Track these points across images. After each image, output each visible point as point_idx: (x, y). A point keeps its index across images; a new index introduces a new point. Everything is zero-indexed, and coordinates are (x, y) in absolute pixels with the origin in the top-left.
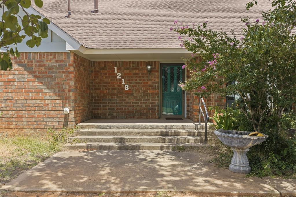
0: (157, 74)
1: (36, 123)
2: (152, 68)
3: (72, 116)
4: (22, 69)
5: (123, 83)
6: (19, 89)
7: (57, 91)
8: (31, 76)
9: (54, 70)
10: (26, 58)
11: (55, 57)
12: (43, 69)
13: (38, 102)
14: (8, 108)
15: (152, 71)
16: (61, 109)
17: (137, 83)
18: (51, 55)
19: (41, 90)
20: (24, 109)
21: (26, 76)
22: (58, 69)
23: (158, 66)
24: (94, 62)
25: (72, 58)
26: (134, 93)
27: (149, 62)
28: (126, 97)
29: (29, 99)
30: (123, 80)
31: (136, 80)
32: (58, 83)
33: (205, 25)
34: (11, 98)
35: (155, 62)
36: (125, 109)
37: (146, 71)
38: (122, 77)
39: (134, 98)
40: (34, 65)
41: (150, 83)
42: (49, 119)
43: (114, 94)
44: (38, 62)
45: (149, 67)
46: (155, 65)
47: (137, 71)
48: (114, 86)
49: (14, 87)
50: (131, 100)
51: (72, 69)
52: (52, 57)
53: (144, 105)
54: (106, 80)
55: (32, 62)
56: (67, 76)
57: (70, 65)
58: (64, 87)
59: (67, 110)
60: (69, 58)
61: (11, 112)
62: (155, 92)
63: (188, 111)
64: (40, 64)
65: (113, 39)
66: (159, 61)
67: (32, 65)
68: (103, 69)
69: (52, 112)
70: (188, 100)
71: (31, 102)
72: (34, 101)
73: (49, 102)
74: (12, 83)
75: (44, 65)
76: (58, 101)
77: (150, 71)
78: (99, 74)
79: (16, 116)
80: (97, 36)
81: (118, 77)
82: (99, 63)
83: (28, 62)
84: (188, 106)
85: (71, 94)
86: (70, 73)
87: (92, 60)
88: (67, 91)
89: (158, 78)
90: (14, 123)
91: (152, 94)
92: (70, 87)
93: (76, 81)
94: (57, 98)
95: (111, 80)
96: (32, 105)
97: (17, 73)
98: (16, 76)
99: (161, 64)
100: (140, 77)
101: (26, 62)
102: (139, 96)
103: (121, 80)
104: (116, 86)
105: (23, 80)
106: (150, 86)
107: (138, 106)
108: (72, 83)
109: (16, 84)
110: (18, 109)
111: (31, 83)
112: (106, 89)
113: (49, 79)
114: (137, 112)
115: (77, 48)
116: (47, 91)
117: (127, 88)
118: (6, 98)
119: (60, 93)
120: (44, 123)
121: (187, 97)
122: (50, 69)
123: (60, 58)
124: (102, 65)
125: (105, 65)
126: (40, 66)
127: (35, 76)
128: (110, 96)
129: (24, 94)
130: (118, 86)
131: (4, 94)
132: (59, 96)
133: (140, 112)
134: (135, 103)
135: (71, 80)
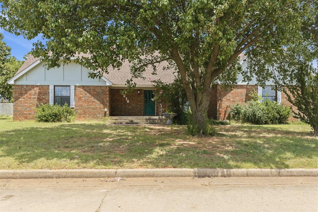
0: (142, 95)
1: (92, 115)
2: (140, 93)
3: (108, 113)
4: (86, 92)
5: (126, 99)
6: (85, 101)
7: (101, 102)
8: (90, 96)
9: (100, 93)
10: (88, 88)
11: (100, 88)
12: (95, 93)
13: (93, 106)
14: (80, 109)
15: (140, 94)
16: (104, 109)
17: (133, 99)
18: (99, 87)
19: (94, 102)
20: (87, 109)
21: (88, 96)
22: (102, 93)
23: (143, 92)
24: (112, 89)
25: (108, 88)
26: (132, 104)
27: (139, 89)
28: (128, 106)
29: (89, 105)
30: (126, 98)
31: (132, 98)
32: (102, 99)
33: (160, 80)
34: (81, 105)
35: (141, 89)
36: (127, 112)
37: (137, 94)
38: (126, 97)
39: (132, 106)
40: (91, 91)
41: (139, 99)
42: (98, 114)
43: (122, 105)
44: (93, 90)
45: (139, 92)
46: (142, 91)
47: (133, 94)
48: (122, 101)
49: (83, 100)
50: (130, 107)
51: (108, 93)
52: (99, 88)
53: (136, 110)
54: (118, 98)
55: (90, 90)
56: (106, 96)
57: (107, 91)
58: (104, 100)
59: (106, 110)
60: (107, 88)
61: (81, 111)
62: (142, 104)
63: (157, 113)
64: (94, 90)
65: (124, 80)
66: (143, 89)
67: (90, 91)
68: (117, 92)
69: (99, 111)
70: (157, 108)
71: (90, 106)
72: (91, 106)
73: (98, 106)
74: (82, 99)
75: (96, 91)
76: (102, 106)
77: (139, 94)
78: (115, 95)
79: (83, 112)
80: (116, 78)
81: (124, 97)
82: (115, 89)
83: (89, 90)
84: (157, 110)
85: (107, 103)
86: (107, 94)
87: (112, 88)
88: (106, 102)
89: (143, 97)
90: (83, 116)
91: (140, 105)
92: (107, 100)
93: (109, 98)
94: (102, 105)
95: (121, 98)
96: (90, 108)
97: (84, 94)
98: (83, 96)
99: (144, 90)
100: (134, 97)
101: (88, 90)
102: (134, 105)
103: (125, 98)
104: (123, 101)
105: (86, 97)
106: (139, 101)
107: (133, 110)
108: (108, 99)
109: (83, 99)
110: (84, 109)
111: (90, 99)
112: (118, 102)
113: (98, 97)
114: (133, 113)
115: (111, 84)
116: (97, 102)
117: (128, 101)
118: (79, 105)
119: (103, 103)
120: (96, 115)
121: (157, 106)
122: (98, 93)
123: (103, 88)
124: (116, 91)
125: (118, 91)
126: (94, 91)
127: (92, 96)
128: (120, 106)
129: (87, 103)
130: (124, 101)
131: (78, 103)
132: (102, 104)
133: (134, 113)
134: (132, 109)
135: (107, 97)
